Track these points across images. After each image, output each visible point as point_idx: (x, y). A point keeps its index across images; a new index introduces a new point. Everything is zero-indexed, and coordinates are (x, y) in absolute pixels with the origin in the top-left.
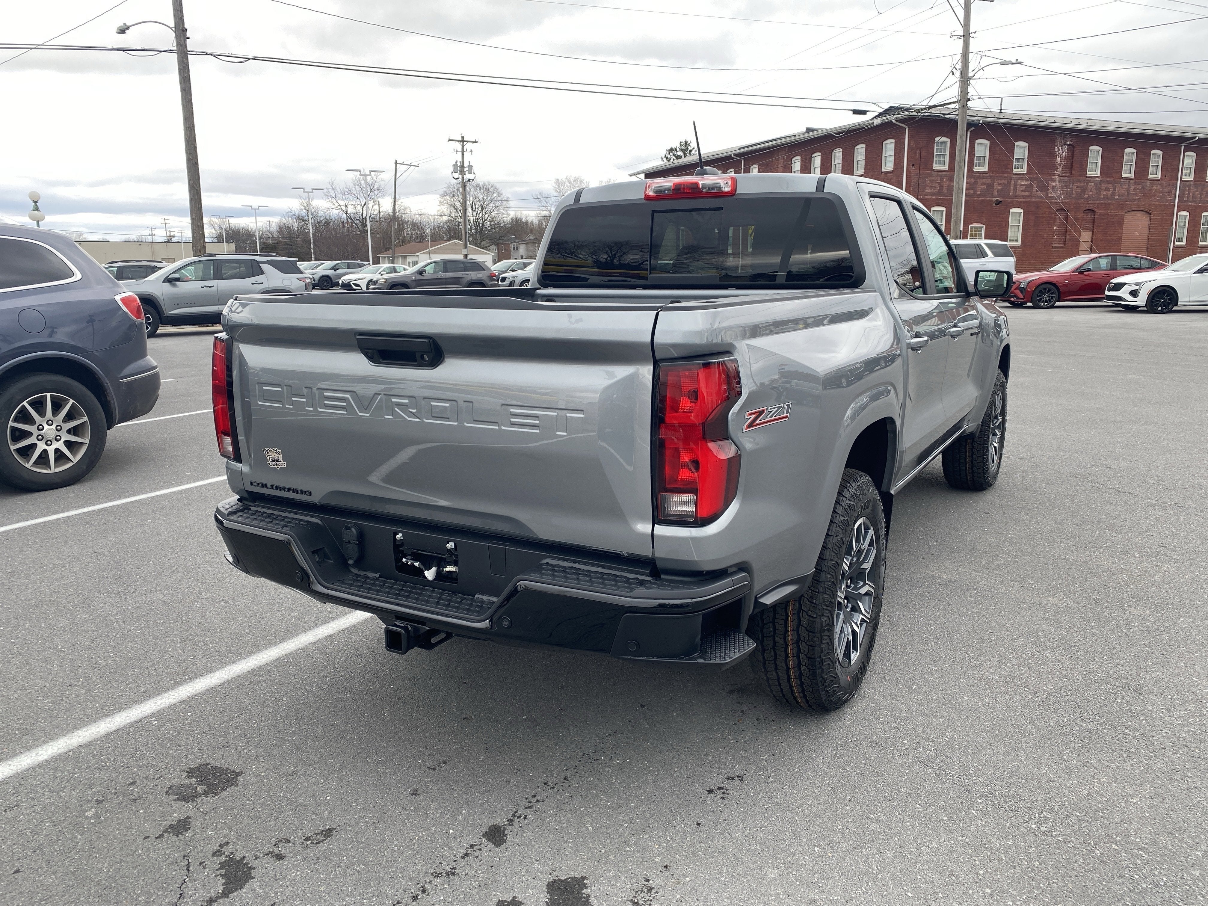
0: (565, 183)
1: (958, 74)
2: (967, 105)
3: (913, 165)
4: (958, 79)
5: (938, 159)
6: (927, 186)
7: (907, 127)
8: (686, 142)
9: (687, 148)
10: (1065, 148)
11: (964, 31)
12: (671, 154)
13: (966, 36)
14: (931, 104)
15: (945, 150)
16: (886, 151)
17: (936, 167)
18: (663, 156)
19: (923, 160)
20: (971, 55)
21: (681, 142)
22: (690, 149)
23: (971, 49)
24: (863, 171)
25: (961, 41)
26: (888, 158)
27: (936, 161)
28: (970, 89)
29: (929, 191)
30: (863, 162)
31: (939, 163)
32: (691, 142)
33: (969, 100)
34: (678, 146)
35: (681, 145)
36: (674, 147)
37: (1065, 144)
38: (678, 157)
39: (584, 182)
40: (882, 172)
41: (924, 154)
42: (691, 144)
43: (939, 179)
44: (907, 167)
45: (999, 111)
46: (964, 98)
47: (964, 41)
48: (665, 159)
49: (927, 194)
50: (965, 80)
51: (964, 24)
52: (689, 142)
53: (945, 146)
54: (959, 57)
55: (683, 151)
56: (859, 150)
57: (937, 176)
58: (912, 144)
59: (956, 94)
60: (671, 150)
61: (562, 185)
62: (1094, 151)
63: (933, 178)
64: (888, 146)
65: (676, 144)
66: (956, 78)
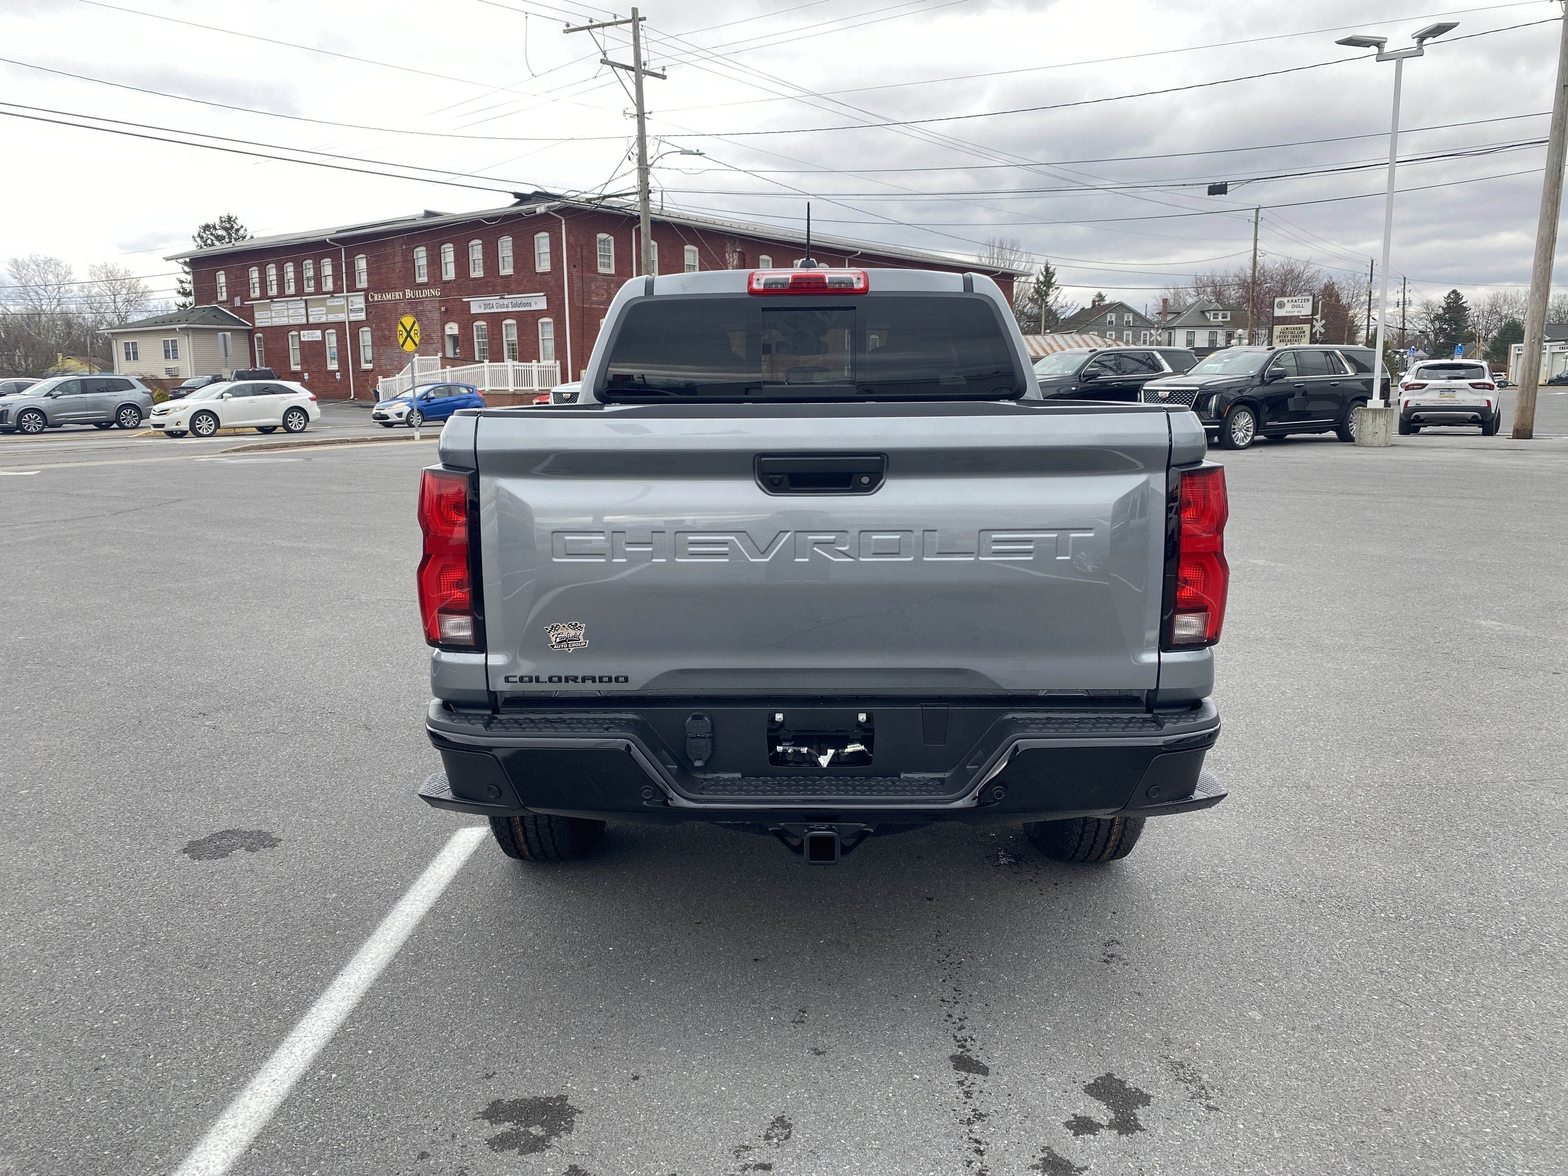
0: (28, 265)
1: (635, 159)
2: (649, 198)
3: (575, 266)
4: (637, 166)
5: (602, 260)
6: (593, 293)
7: (562, 218)
8: (229, 218)
9: (232, 227)
10: (736, 256)
11: (638, 109)
12: (207, 232)
13: (641, 116)
14: (606, 193)
15: (609, 249)
16: (538, 247)
17: (601, 270)
18: (196, 235)
19: (585, 261)
20: (648, 139)
21: (221, 217)
22: (236, 227)
23: (648, 131)
24: (512, 270)
25: (635, 121)
26: (542, 256)
27: (600, 262)
28: (651, 179)
29: (596, 299)
30: (511, 259)
31: (604, 265)
32: (236, 218)
33: (650, 192)
34: (218, 222)
35: (222, 222)
36: (211, 223)
37: (735, 251)
38: (220, 238)
39: (63, 264)
40: (537, 273)
41: (585, 253)
42: (237, 221)
43: (605, 284)
44: (568, 268)
45: (660, 207)
46: (645, 191)
47: (639, 122)
48: (198, 239)
49: (593, 303)
50: (644, 169)
51: (637, 102)
52: (234, 218)
53: (609, 245)
54: (634, 139)
55: (225, 229)
56: (505, 244)
57: (604, 280)
58: (572, 240)
59: (636, 184)
60: (207, 227)
61: (23, 268)
62: (764, 261)
63: (599, 284)
64: (542, 241)
65: (214, 220)
66: (634, 164)
